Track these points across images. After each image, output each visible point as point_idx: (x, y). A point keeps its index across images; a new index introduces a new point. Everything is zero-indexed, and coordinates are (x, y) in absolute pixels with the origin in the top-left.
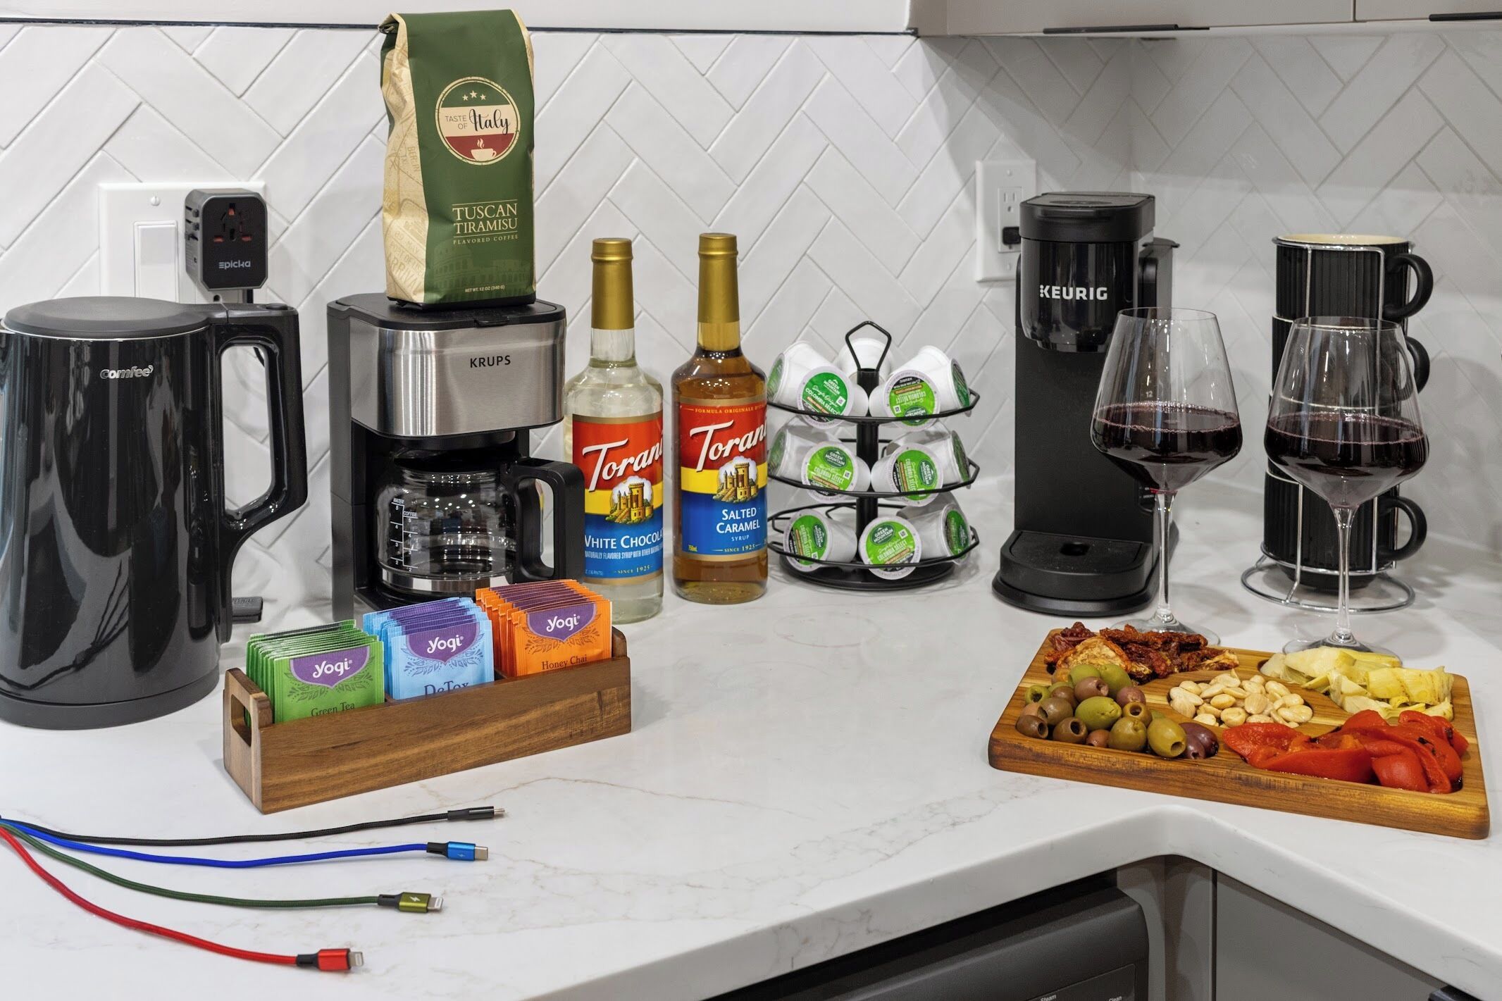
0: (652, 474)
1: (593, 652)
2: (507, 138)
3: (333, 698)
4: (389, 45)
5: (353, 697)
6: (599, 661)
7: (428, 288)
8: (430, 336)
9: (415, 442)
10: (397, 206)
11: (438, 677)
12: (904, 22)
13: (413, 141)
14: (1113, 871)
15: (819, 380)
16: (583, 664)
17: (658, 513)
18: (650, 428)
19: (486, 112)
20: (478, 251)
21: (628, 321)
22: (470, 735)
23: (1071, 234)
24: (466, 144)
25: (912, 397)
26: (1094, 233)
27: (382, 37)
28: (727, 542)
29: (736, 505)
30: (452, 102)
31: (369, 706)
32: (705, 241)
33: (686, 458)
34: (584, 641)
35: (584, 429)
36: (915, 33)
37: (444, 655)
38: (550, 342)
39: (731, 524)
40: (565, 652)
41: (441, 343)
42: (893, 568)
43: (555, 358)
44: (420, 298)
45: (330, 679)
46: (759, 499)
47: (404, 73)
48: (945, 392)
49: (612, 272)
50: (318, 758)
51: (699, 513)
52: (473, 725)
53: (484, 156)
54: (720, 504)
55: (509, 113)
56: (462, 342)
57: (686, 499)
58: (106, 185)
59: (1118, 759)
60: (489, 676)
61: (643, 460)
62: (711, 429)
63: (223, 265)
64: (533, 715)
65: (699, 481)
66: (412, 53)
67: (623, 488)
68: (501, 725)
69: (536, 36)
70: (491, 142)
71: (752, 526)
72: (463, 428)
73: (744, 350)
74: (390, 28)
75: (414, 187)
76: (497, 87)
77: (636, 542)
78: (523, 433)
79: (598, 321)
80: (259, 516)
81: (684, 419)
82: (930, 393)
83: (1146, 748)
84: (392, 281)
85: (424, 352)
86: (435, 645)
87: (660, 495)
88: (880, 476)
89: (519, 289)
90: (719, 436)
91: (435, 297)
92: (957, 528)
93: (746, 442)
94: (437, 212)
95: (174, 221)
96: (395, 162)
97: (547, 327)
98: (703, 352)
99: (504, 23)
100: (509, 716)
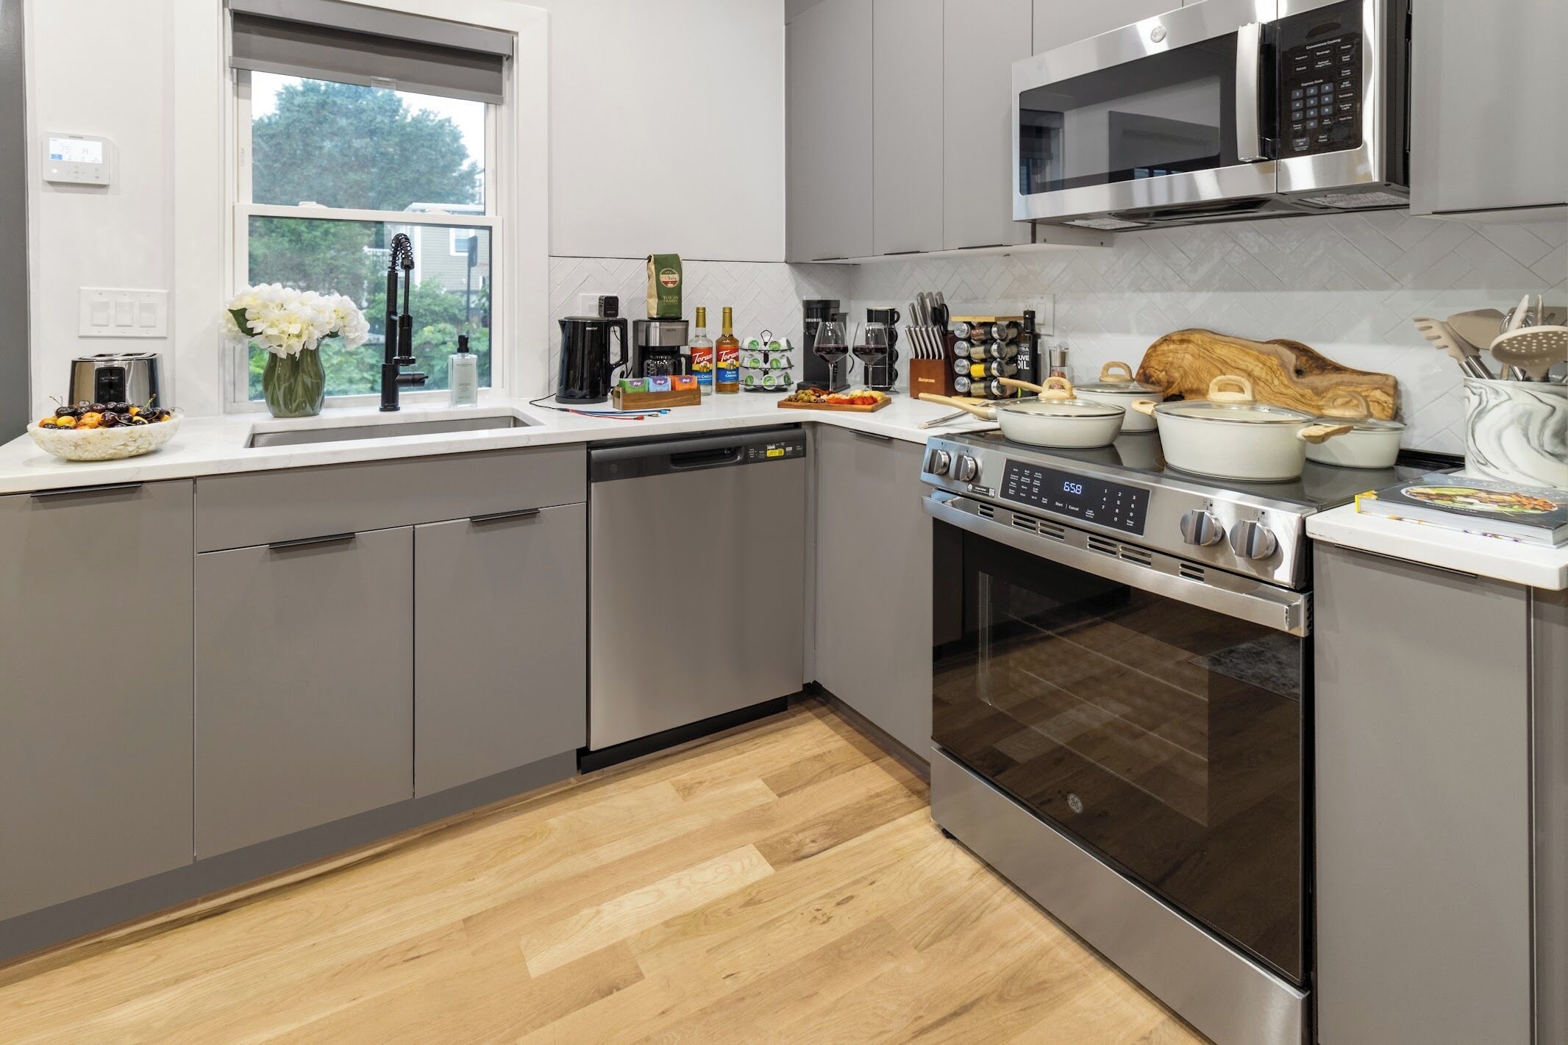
0: (710, 361)
1: (692, 387)
2: (676, 282)
3: (637, 390)
4: (649, 261)
5: (641, 390)
6: (694, 390)
7: (657, 314)
8: (658, 324)
9: (654, 348)
10: (650, 296)
11: (659, 389)
12: (783, 259)
13: (655, 282)
14: (801, 423)
15: (752, 343)
16: (690, 389)
17: (711, 371)
18: (709, 351)
19: (671, 276)
20: (669, 306)
21: (705, 326)
22: (666, 400)
23: (815, 306)
24: (666, 283)
25: (775, 346)
26: (819, 306)
27: (647, 261)
28: (728, 379)
29: (730, 370)
30: (663, 273)
31: (644, 393)
32: (724, 309)
33: (718, 359)
34: (691, 385)
35: (693, 350)
36: (786, 262)
37: (660, 384)
38: (684, 327)
39: (729, 375)
40: (687, 387)
41: (660, 325)
42: (770, 386)
43: (686, 330)
44: (655, 317)
45: (637, 386)
46: (737, 370)
47: (653, 267)
48: (784, 345)
49: (701, 314)
50: (634, 401)
51: (722, 372)
52: (666, 399)
53: (670, 285)
54: (727, 370)
55: (676, 277)
56: (665, 325)
57: (719, 369)
58: (581, 294)
59: (803, 404)
60: (670, 390)
61: (707, 358)
62: (724, 352)
63: (608, 312)
64: (679, 398)
65: (721, 365)
66: (655, 263)
67: (702, 364)
68: (672, 399)
69: (683, 262)
70: (672, 282)
71: (735, 376)
72: (664, 345)
73: (734, 335)
74: (649, 259)
75: (655, 292)
76: (674, 270)
77: (705, 377)
78: (679, 347)
79: (697, 326)
80: (618, 365)
81: (718, 350)
82: (779, 345)
83: (810, 402)
84: (649, 313)
85: (656, 327)
86: (659, 382)
87: (712, 366)
88: (768, 366)
89: (678, 315)
90: (727, 354)
91: (659, 316)
92: (787, 378)
93: (734, 355)
94: (660, 298)
95: (597, 302)
96: (650, 286)
97: (685, 323)
98: (723, 335)
99: (676, 257)
100: (674, 397)
